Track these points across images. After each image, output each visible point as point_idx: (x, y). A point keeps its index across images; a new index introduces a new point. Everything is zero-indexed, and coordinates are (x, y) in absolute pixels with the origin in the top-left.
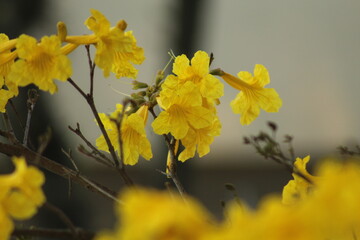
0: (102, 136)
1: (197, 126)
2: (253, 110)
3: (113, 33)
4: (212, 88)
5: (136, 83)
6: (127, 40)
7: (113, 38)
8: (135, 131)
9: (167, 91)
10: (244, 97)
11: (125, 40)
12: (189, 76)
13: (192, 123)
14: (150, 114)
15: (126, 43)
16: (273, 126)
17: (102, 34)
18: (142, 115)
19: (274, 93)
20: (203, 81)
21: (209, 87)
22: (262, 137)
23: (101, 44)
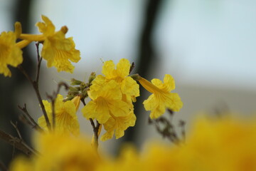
0: (43, 116)
1: (116, 115)
2: (160, 109)
3: (57, 35)
4: (130, 87)
5: (74, 80)
6: (67, 42)
7: (56, 38)
8: (68, 114)
9: (96, 86)
10: (154, 99)
11: (66, 41)
12: (114, 77)
13: (112, 112)
14: (81, 103)
15: (67, 44)
16: (171, 112)
17: (48, 35)
18: (75, 103)
19: (177, 97)
20: (124, 82)
21: (128, 87)
22: (162, 120)
23: (47, 42)
